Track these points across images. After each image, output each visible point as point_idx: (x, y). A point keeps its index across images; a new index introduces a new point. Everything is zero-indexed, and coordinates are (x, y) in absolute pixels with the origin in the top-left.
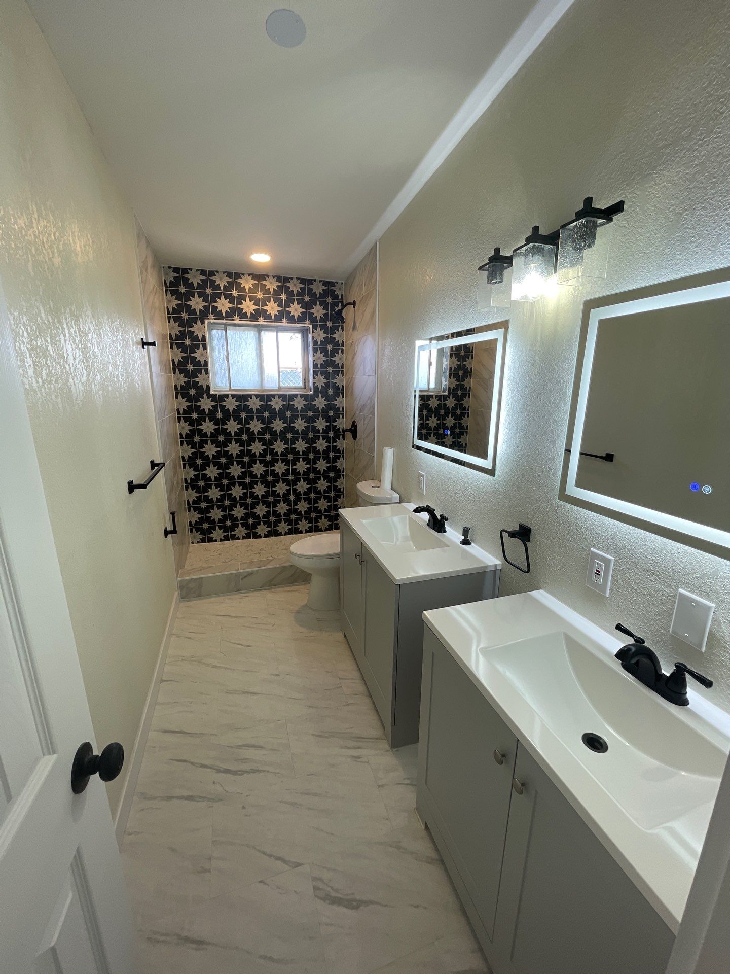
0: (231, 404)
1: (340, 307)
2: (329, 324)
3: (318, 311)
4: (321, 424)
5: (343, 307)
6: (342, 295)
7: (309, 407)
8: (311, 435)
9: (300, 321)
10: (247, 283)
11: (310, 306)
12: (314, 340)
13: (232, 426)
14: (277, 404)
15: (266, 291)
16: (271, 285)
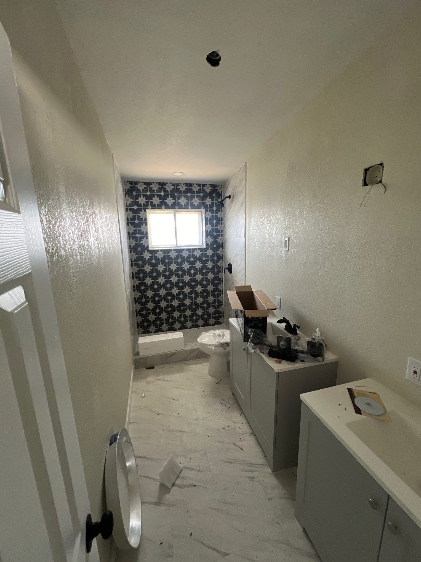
0: (160, 255)
1: (221, 199)
2: (215, 208)
3: (208, 202)
4: (210, 264)
5: (223, 199)
6: (222, 192)
7: (203, 255)
8: (204, 271)
9: (199, 207)
10: (169, 188)
11: (204, 198)
12: (206, 217)
13: (161, 268)
14: (185, 254)
15: (179, 191)
16: (183, 188)
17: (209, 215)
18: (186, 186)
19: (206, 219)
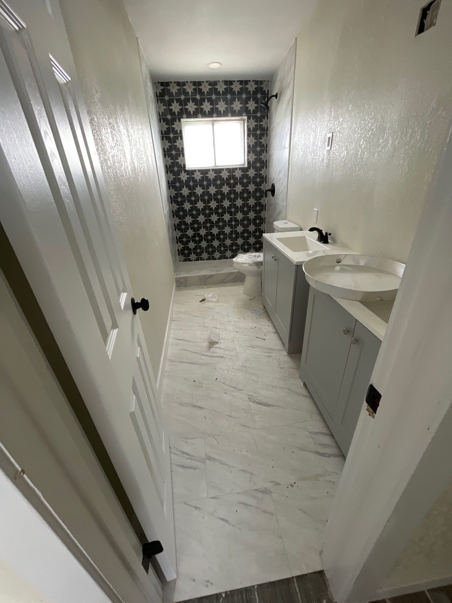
0: (198, 176)
1: (266, 100)
2: (259, 114)
3: (252, 105)
4: (251, 188)
5: (269, 99)
6: (268, 91)
7: (245, 176)
8: (245, 195)
9: (240, 114)
10: (205, 88)
11: (246, 101)
12: (249, 127)
13: (199, 191)
14: (225, 175)
15: (217, 93)
16: (221, 88)
17: (252, 124)
18: (225, 84)
19: (249, 129)
